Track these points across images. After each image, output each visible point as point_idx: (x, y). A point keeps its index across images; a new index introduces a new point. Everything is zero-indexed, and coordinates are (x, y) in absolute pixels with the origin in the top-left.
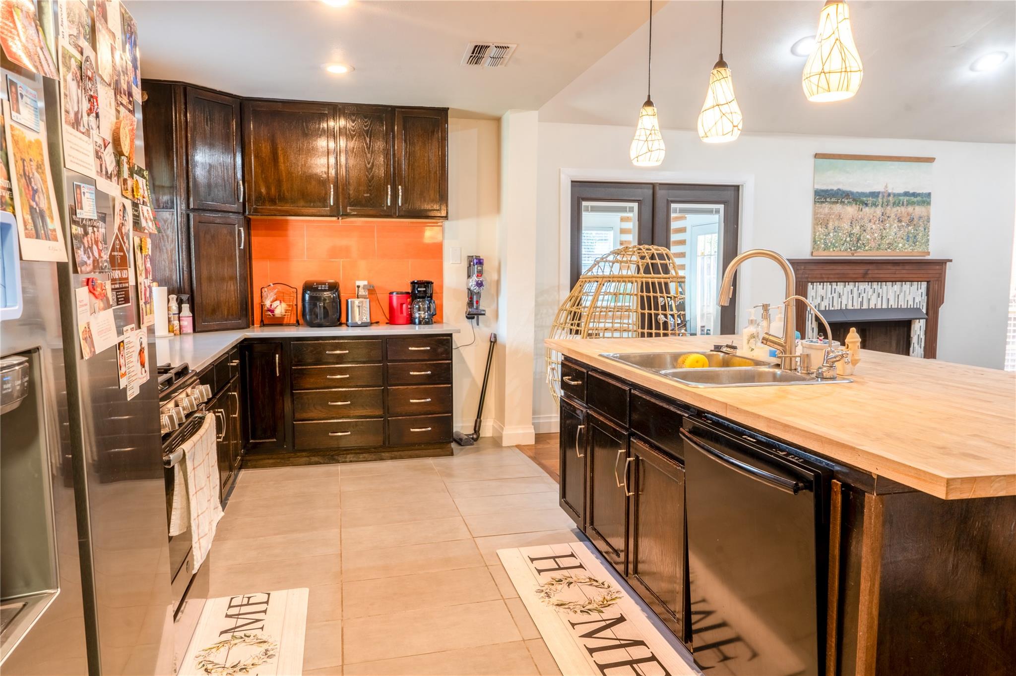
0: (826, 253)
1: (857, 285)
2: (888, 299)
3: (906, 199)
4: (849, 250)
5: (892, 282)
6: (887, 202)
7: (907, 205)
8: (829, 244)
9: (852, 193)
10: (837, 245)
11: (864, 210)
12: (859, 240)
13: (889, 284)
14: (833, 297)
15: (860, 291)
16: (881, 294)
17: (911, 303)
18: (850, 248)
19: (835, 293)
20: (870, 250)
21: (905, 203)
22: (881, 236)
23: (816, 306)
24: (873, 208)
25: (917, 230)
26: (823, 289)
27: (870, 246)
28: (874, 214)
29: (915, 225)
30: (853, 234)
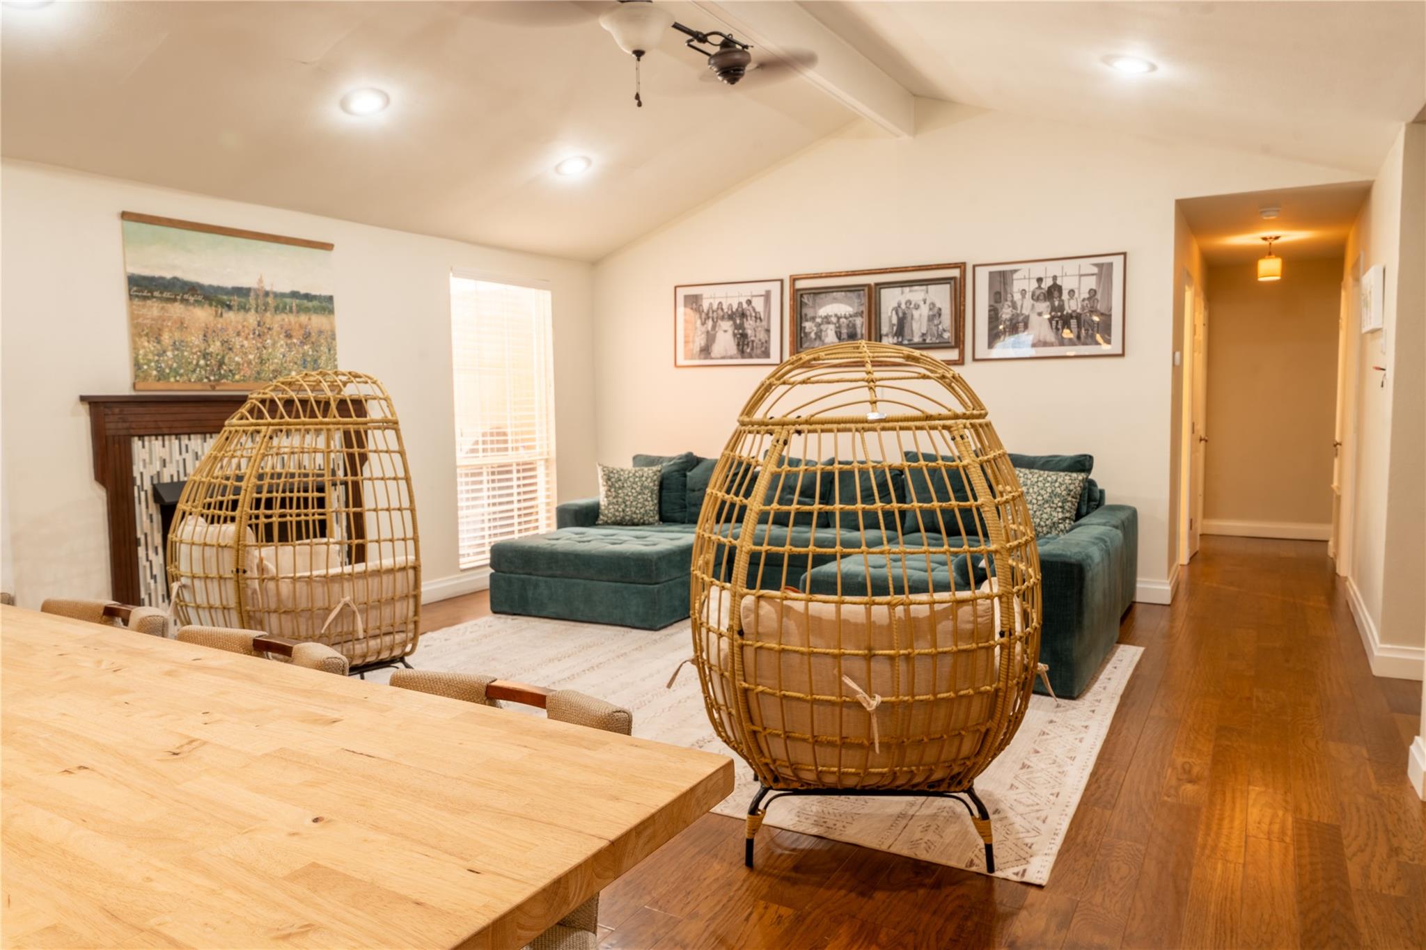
0: (161, 385)
3: (295, 302)
4: (205, 380)
5: (288, 431)
6: (264, 305)
7: (298, 312)
8: (167, 371)
9: (201, 287)
10: (182, 371)
11: (225, 315)
12: (221, 364)
14: (184, 460)
18: (207, 378)
19: (187, 451)
20: (244, 380)
21: (294, 308)
22: (259, 358)
23: (152, 477)
24: (242, 313)
25: (317, 351)
26: (164, 446)
27: (242, 373)
28: (245, 323)
29: (313, 343)
30: (211, 354)
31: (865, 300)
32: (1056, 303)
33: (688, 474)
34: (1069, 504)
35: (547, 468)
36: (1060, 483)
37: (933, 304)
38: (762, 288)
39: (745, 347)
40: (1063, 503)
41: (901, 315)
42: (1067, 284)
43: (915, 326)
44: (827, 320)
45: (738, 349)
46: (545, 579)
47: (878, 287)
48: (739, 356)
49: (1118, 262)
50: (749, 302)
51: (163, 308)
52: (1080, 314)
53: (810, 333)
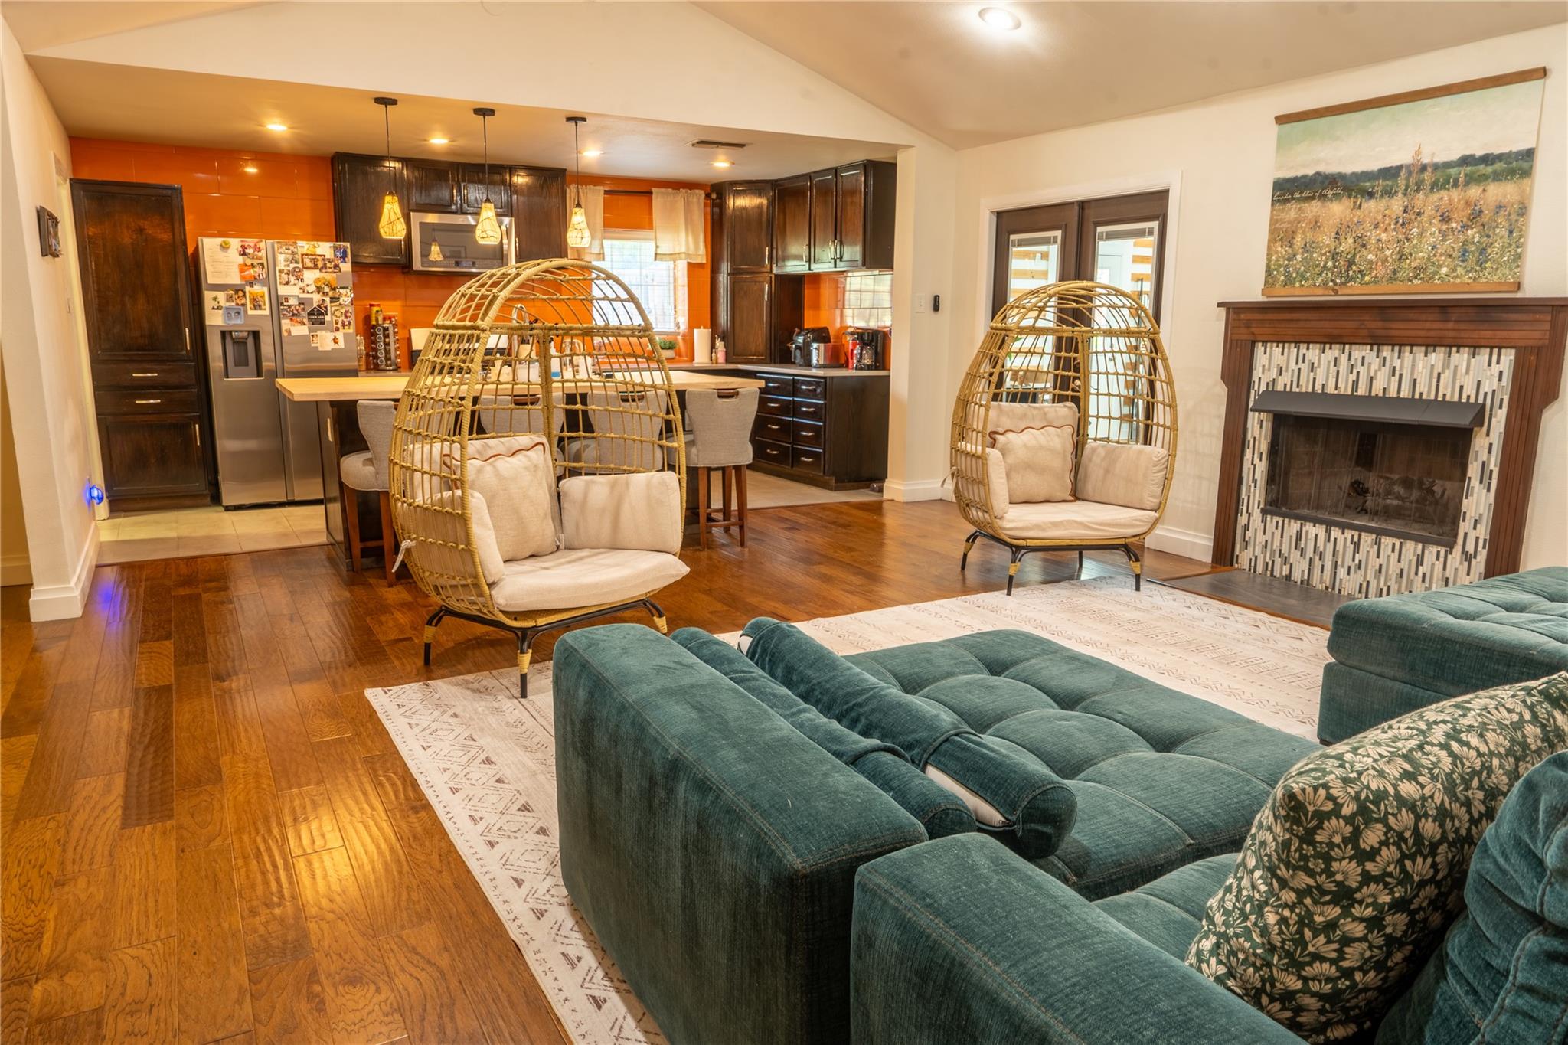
0: (1286, 291)
1: (1347, 351)
2: (1415, 380)
4: (1331, 284)
5: (1427, 346)
6: (1416, 184)
7: (1467, 184)
8: (1294, 275)
9: (1342, 177)
10: (1308, 275)
11: (1365, 205)
12: (1351, 263)
13: (1419, 351)
14: (1300, 370)
15: (1352, 362)
16: (1397, 368)
18: (1332, 281)
19: (1304, 361)
20: (1378, 282)
21: (1461, 180)
22: (1398, 253)
23: (1268, 383)
24: (1385, 200)
25: (1488, 236)
26: (1283, 354)
27: (1373, 275)
28: (1387, 212)
29: (1483, 225)
30: (1340, 254)
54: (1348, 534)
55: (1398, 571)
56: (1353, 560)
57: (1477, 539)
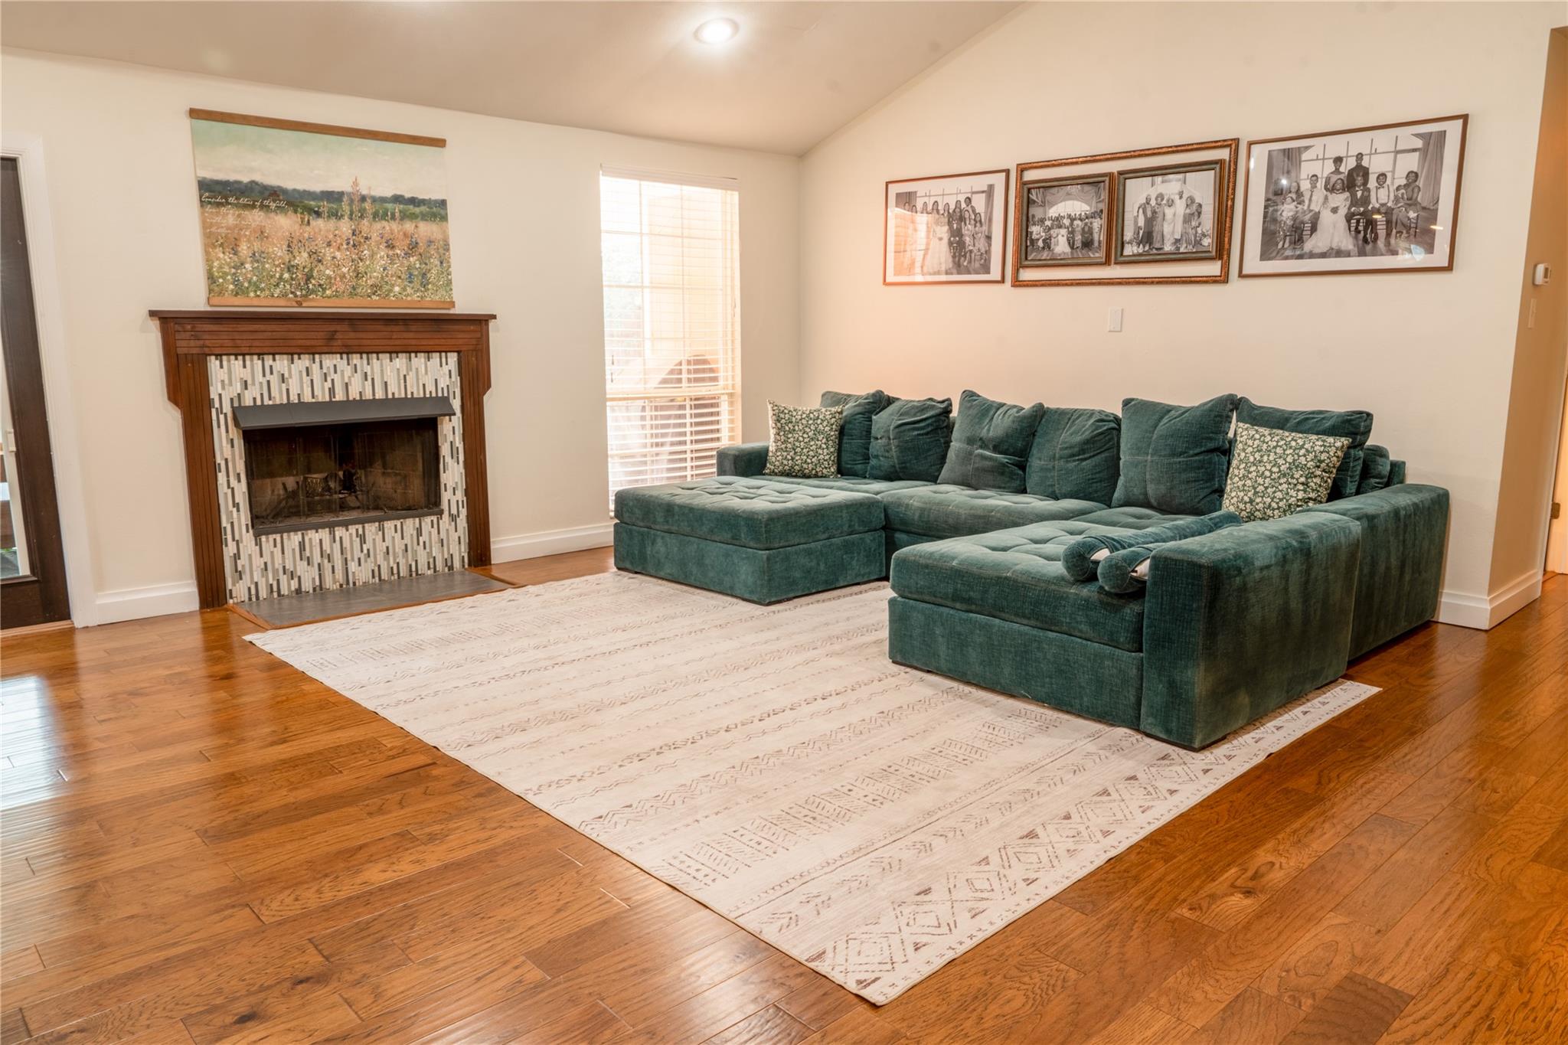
0: (239, 300)
1: (317, 360)
2: (386, 383)
3: (398, 208)
4: (291, 296)
5: (390, 353)
6: (360, 211)
7: (402, 219)
8: (246, 285)
9: (284, 191)
10: (263, 285)
11: (313, 223)
12: (309, 278)
13: (385, 357)
14: (268, 382)
15: (325, 371)
16: (369, 374)
17: (431, 387)
18: (292, 293)
19: (272, 373)
20: (335, 296)
21: (397, 215)
22: (354, 271)
23: (232, 400)
24: (333, 220)
25: (426, 264)
26: (245, 367)
27: (334, 289)
28: (337, 232)
29: (420, 255)
30: (297, 267)
31: (1105, 195)
32: (1359, 194)
33: (874, 417)
34: (1318, 480)
35: (731, 404)
36: (1307, 450)
37: (1192, 200)
38: (982, 182)
39: (962, 259)
40: (1307, 478)
41: (1149, 214)
42: (1376, 165)
43: (1167, 229)
44: (1058, 222)
45: (954, 262)
46: (663, 534)
47: (1122, 177)
48: (955, 271)
49: (1454, 129)
50: (969, 200)
51: (239, 216)
52: (1393, 209)
53: (1038, 239)
54: (352, 529)
55: (404, 547)
56: (362, 551)
57: (458, 501)
